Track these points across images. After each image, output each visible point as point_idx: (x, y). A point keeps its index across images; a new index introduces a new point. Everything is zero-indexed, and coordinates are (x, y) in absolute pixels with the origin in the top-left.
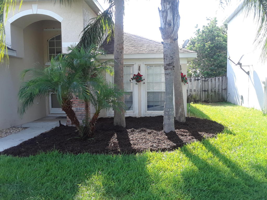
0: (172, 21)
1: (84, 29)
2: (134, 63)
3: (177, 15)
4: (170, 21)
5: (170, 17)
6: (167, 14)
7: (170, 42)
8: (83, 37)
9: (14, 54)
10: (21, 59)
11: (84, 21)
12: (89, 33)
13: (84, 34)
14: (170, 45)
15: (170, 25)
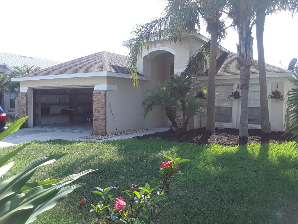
0: (245, 53)
1: (190, 59)
2: (234, 83)
3: (248, 49)
4: (243, 53)
5: (243, 51)
6: (241, 49)
7: (244, 68)
8: (188, 65)
9: (144, 79)
10: (149, 81)
11: (191, 52)
12: (193, 61)
13: (189, 63)
14: (244, 70)
15: (243, 56)
